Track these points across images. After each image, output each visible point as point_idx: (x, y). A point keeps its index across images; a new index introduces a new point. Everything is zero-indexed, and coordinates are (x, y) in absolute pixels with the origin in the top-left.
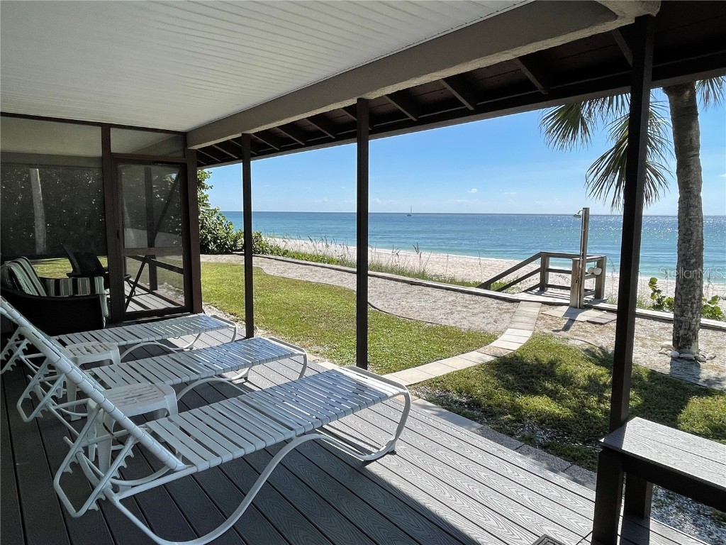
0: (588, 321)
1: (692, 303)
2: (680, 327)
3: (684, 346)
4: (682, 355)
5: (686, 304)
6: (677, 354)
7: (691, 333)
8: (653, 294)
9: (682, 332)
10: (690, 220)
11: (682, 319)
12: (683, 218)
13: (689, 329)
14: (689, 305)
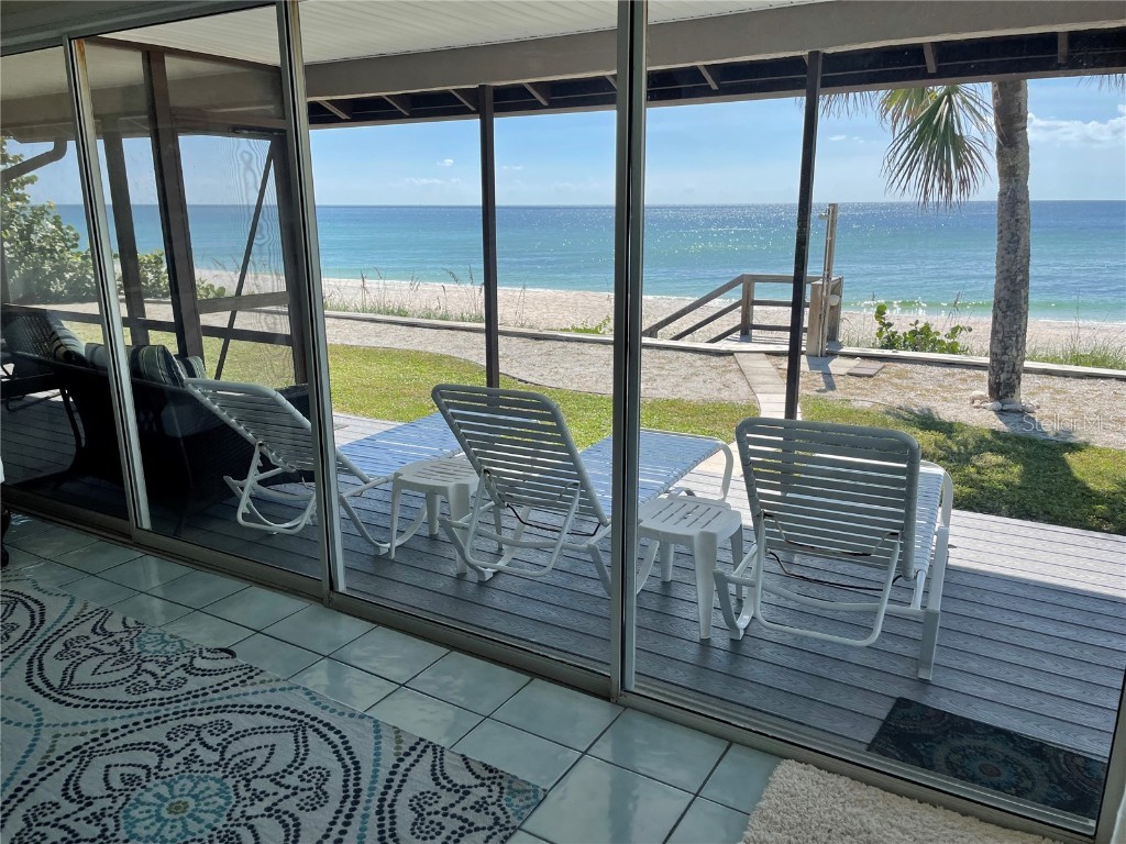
0: (849, 374)
1: (1017, 337)
2: (1002, 369)
3: (1006, 395)
4: (1006, 407)
5: (1010, 338)
6: (998, 405)
7: (1014, 377)
8: (881, 330)
9: (1003, 376)
10: (1017, 220)
11: (1005, 358)
12: (1008, 218)
13: (1013, 371)
14: (1014, 339)
